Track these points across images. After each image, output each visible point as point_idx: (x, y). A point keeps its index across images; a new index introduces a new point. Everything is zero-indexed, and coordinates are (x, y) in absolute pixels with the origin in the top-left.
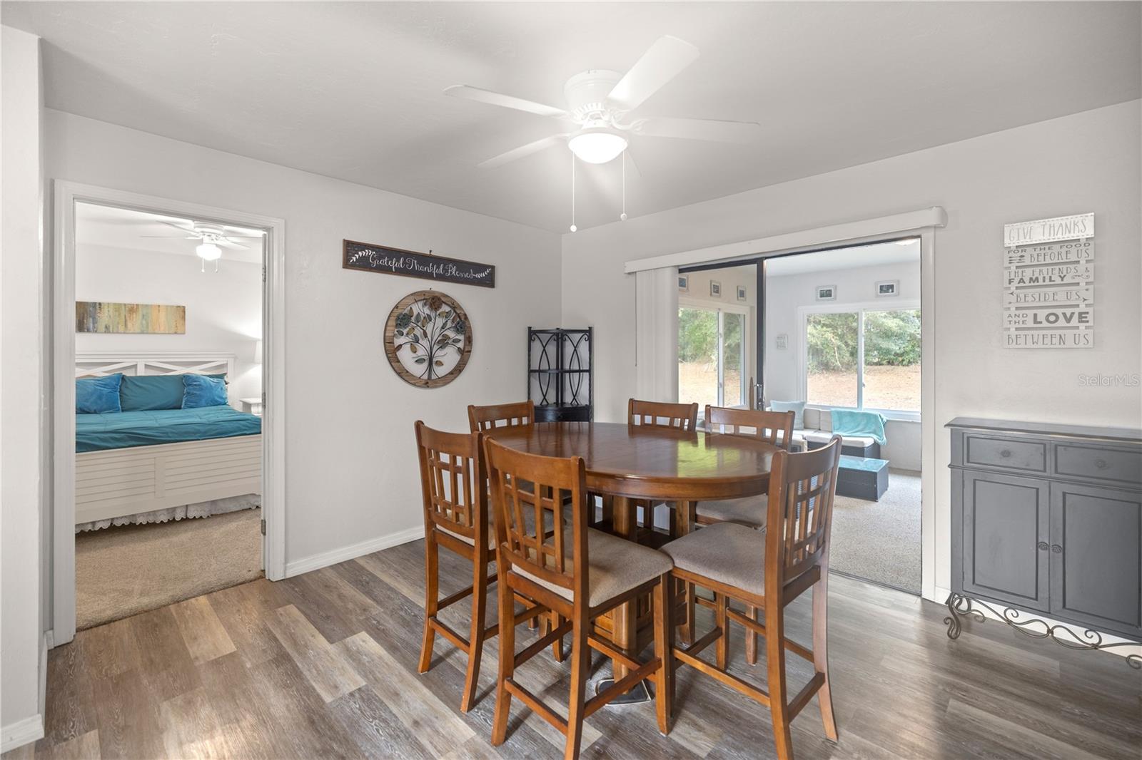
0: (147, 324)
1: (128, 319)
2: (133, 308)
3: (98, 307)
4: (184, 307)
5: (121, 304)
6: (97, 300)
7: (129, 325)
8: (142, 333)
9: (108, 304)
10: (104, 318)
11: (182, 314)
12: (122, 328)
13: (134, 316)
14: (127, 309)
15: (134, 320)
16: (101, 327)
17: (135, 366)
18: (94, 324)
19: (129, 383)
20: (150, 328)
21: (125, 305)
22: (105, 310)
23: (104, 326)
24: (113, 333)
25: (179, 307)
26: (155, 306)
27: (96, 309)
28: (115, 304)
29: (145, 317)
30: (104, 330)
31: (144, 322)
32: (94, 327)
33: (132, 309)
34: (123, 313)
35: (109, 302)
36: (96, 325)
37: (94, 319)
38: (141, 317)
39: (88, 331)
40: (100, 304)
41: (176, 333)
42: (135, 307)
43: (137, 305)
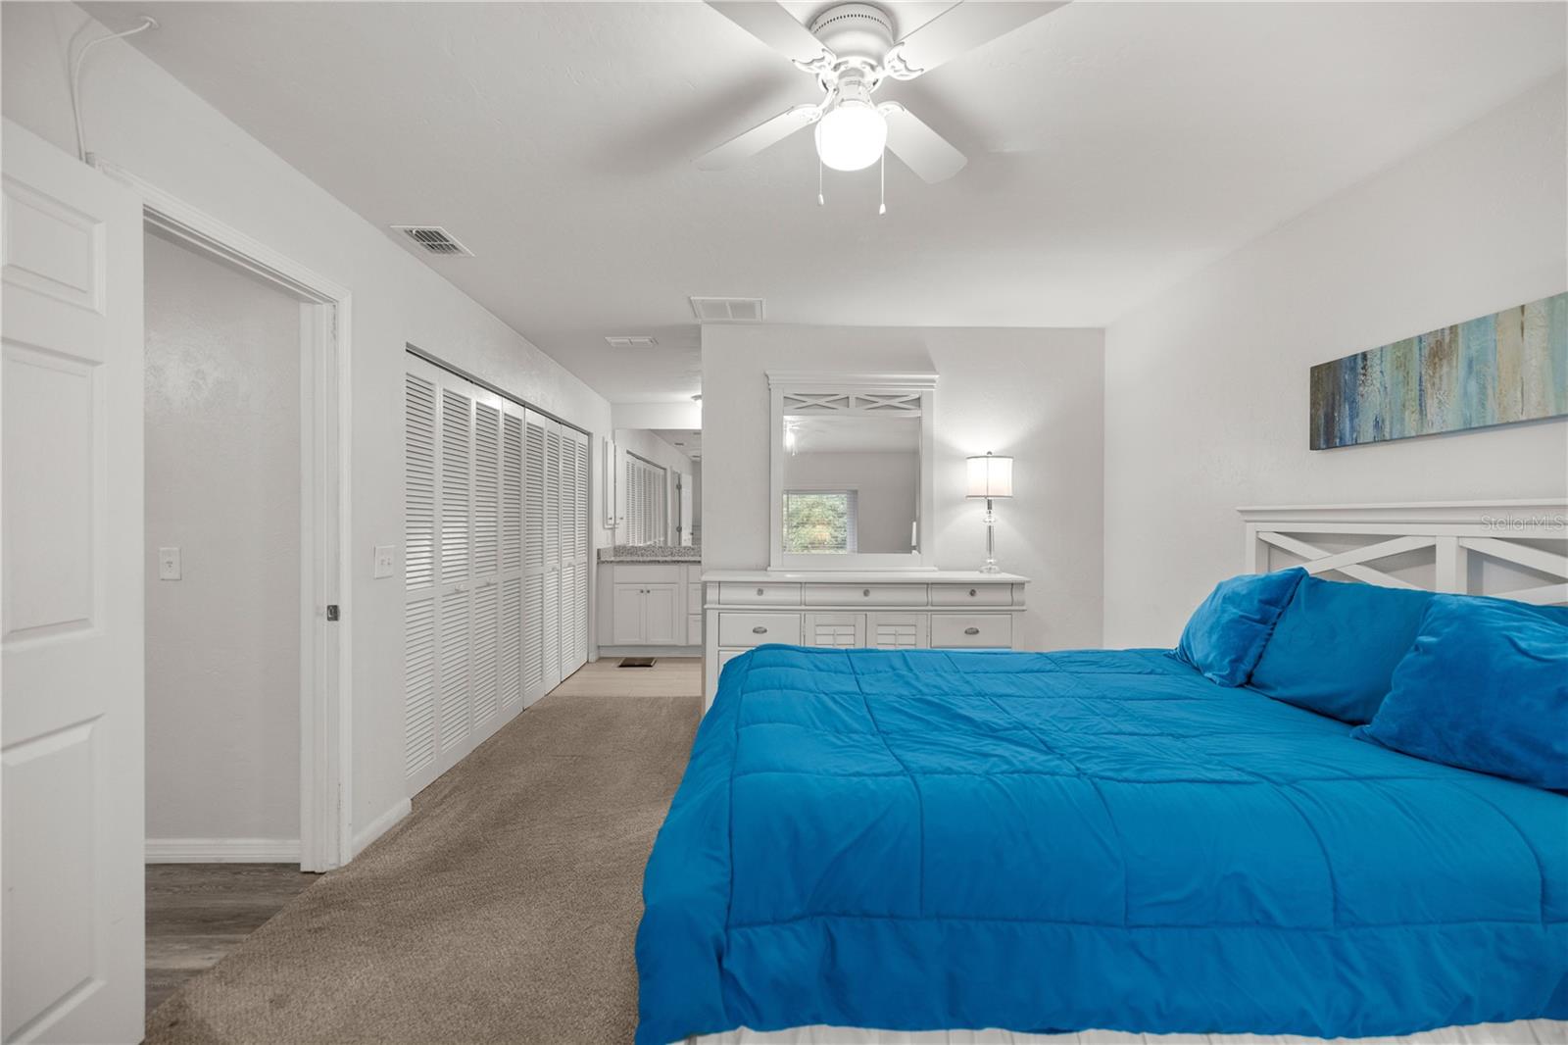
0: (1483, 389)
1: (1428, 385)
2: (1439, 343)
3: (1359, 365)
5: (1411, 341)
6: (1360, 349)
7: (1432, 405)
8: (1469, 426)
9: (1383, 349)
10: (1374, 396)
12: (1412, 425)
13: (1445, 369)
14: (1426, 352)
15: (1444, 387)
16: (1368, 431)
17: (1427, 554)
18: (1352, 419)
20: (1491, 404)
21: (1422, 338)
22: (1375, 370)
23: (1372, 423)
24: (1393, 440)
27: (1356, 375)
28: (1397, 346)
29: (1475, 368)
30: (1371, 434)
31: (1473, 387)
32: (1353, 428)
33: (1440, 347)
34: (1416, 366)
35: (1383, 344)
36: (1356, 420)
37: (1353, 402)
39: (1343, 445)
40: (1365, 356)
42: (1448, 340)
43: (1453, 329)
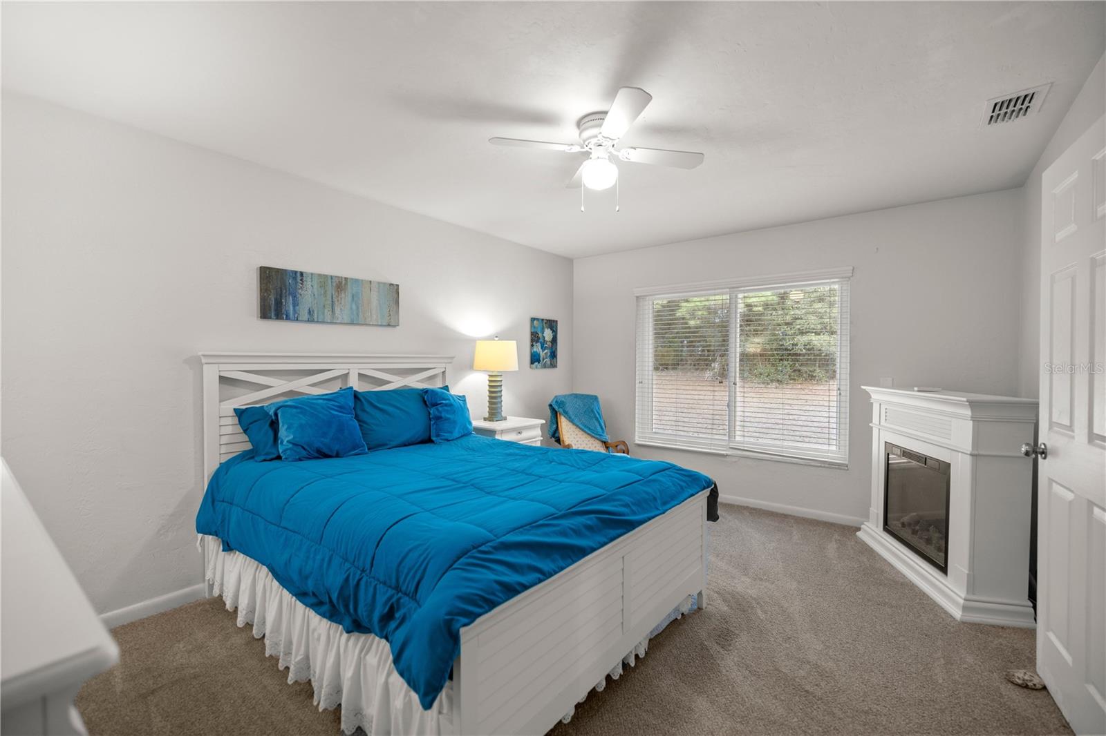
0: (358, 309)
1: (335, 300)
2: (340, 283)
3: (299, 278)
4: (397, 285)
5: (326, 276)
6: (299, 269)
7: (337, 310)
8: (352, 323)
9: (312, 274)
10: (308, 296)
11: (396, 296)
12: (328, 317)
13: (343, 295)
14: (334, 284)
15: (343, 303)
16: (304, 315)
17: (346, 376)
18: (294, 306)
19: (365, 403)
20: (361, 315)
21: (332, 277)
22: (308, 283)
23: (306, 311)
24: (318, 322)
25: (392, 284)
26: (366, 281)
27: (296, 283)
28: (320, 275)
29: (355, 299)
30: (306, 317)
31: (354, 306)
32: (295, 311)
33: (341, 285)
35: (313, 272)
36: (297, 308)
37: (295, 297)
38: (350, 296)
39: (288, 318)
40: (302, 274)
41: (389, 325)
42: (343, 282)
43: (346, 279)
